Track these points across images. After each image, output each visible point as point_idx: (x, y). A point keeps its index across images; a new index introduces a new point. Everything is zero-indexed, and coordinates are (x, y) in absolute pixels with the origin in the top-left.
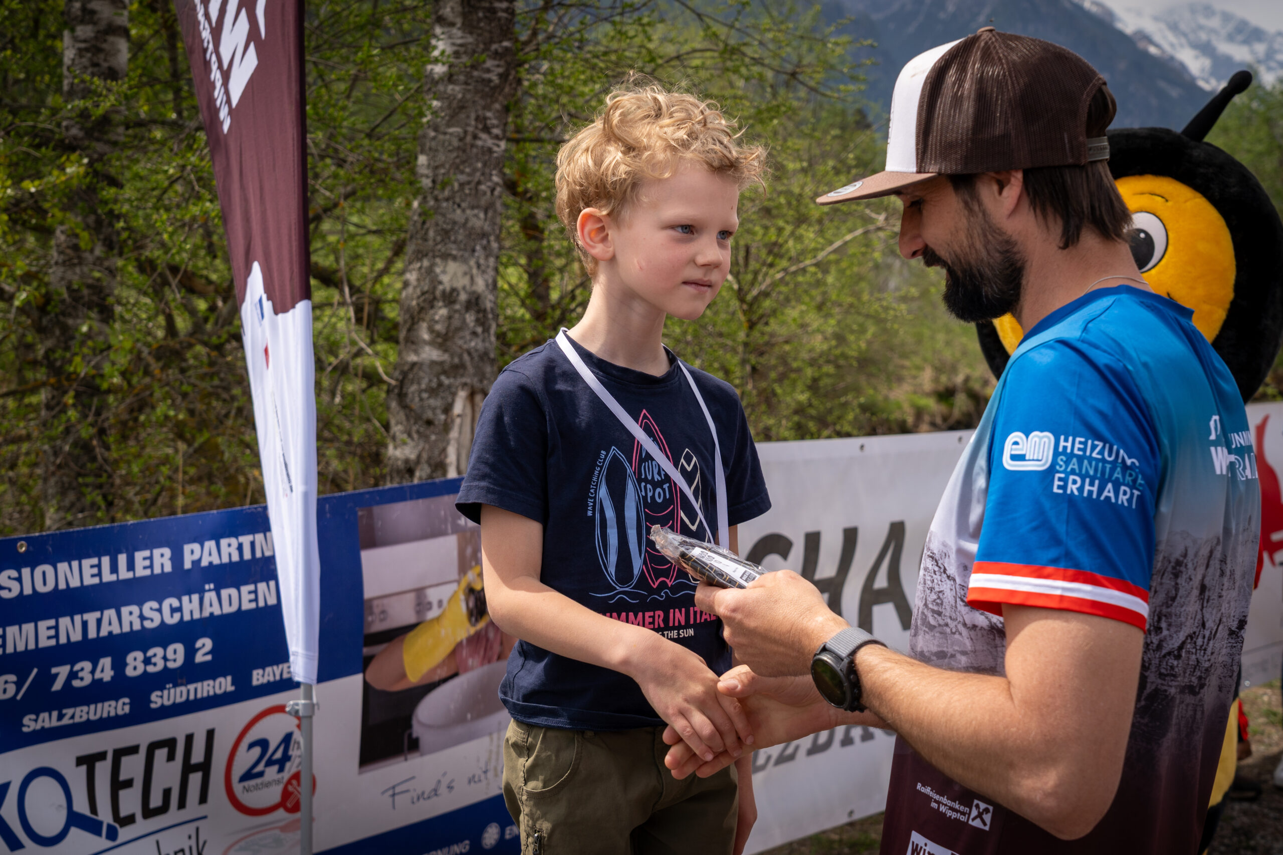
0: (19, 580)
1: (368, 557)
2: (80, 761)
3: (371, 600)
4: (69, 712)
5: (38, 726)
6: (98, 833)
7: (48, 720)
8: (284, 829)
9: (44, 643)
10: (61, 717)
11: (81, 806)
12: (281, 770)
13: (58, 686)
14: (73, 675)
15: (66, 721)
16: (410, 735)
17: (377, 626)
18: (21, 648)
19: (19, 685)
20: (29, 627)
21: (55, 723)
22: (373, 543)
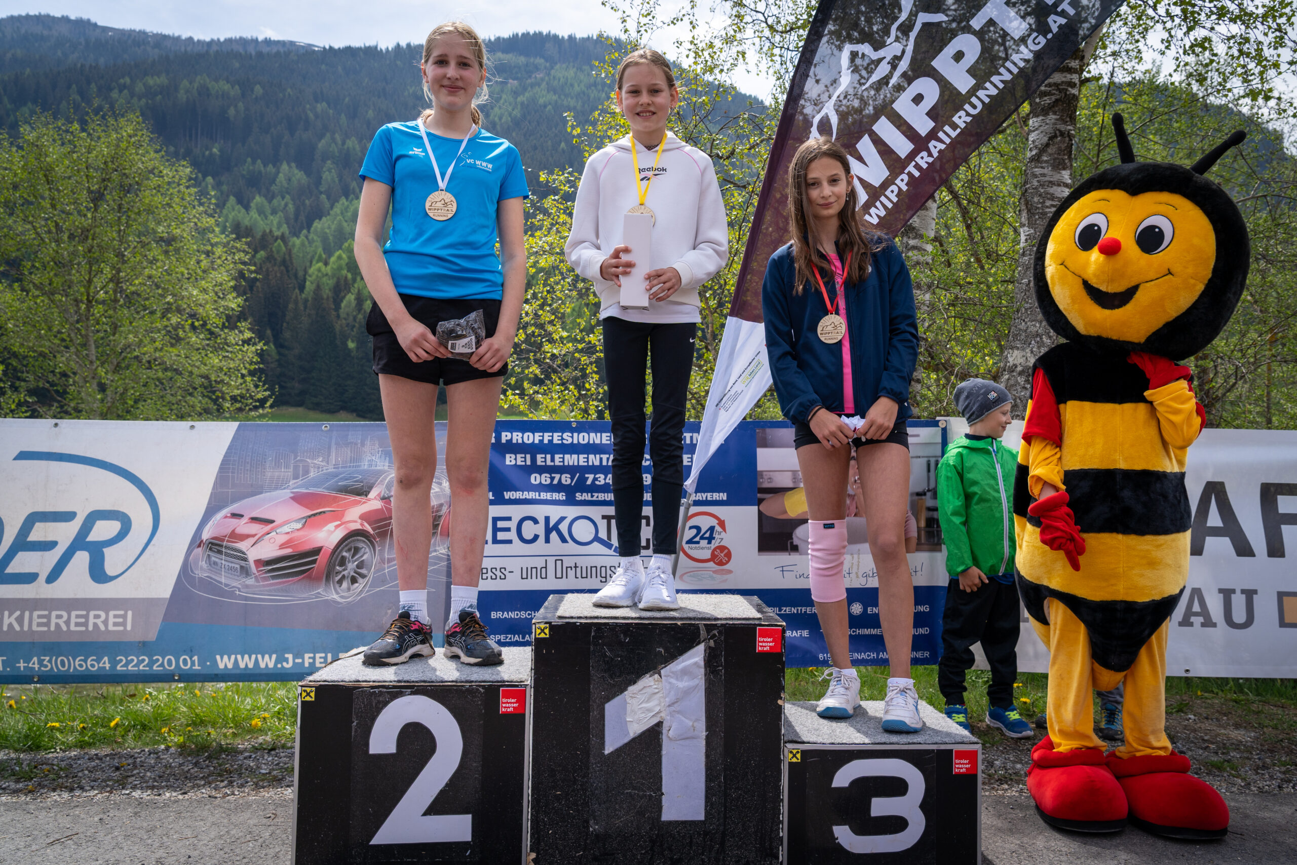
0: (572, 437)
1: (761, 452)
2: (604, 517)
3: (762, 472)
4: (596, 495)
5: (583, 498)
6: (610, 549)
7: (586, 497)
8: (714, 572)
9: (581, 463)
10: (592, 496)
11: (603, 535)
12: (709, 543)
13: (589, 482)
14: (595, 479)
15: (594, 498)
16: (792, 543)
17: (766, 485)
18: (571, 464)
19: (572, 479)
20: (575, 456)
21: (590, 498)
22: (765, 445)
